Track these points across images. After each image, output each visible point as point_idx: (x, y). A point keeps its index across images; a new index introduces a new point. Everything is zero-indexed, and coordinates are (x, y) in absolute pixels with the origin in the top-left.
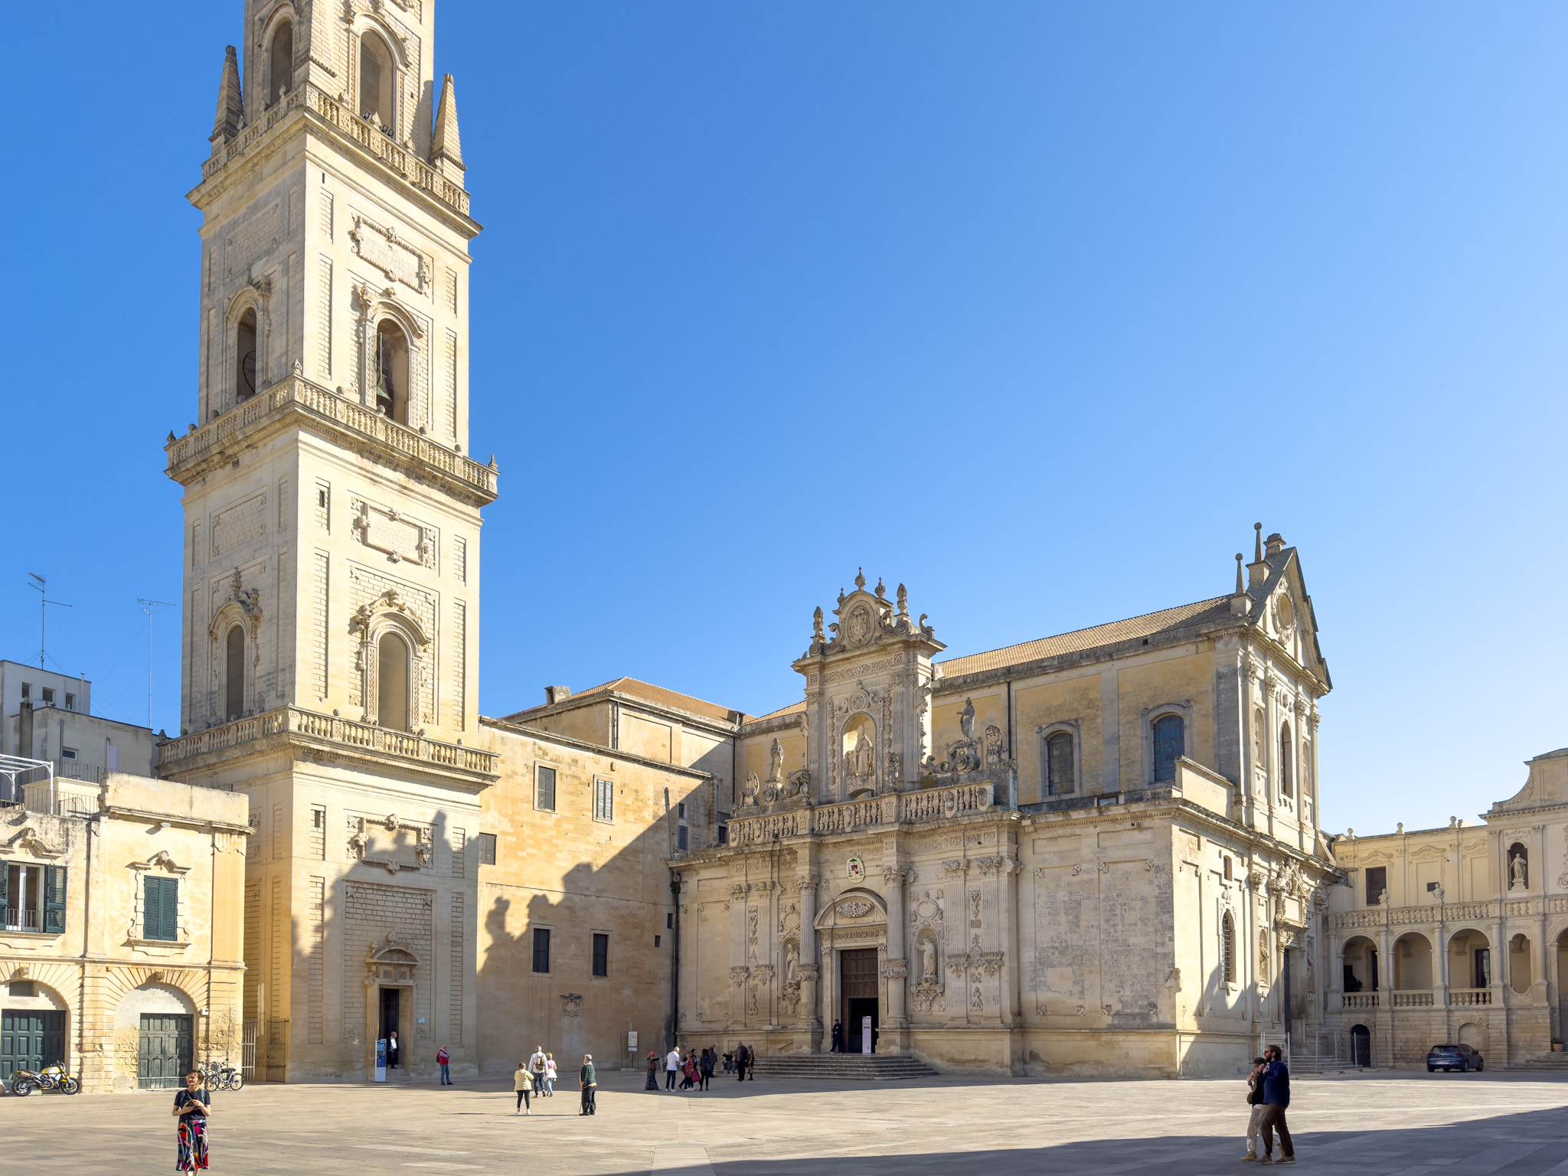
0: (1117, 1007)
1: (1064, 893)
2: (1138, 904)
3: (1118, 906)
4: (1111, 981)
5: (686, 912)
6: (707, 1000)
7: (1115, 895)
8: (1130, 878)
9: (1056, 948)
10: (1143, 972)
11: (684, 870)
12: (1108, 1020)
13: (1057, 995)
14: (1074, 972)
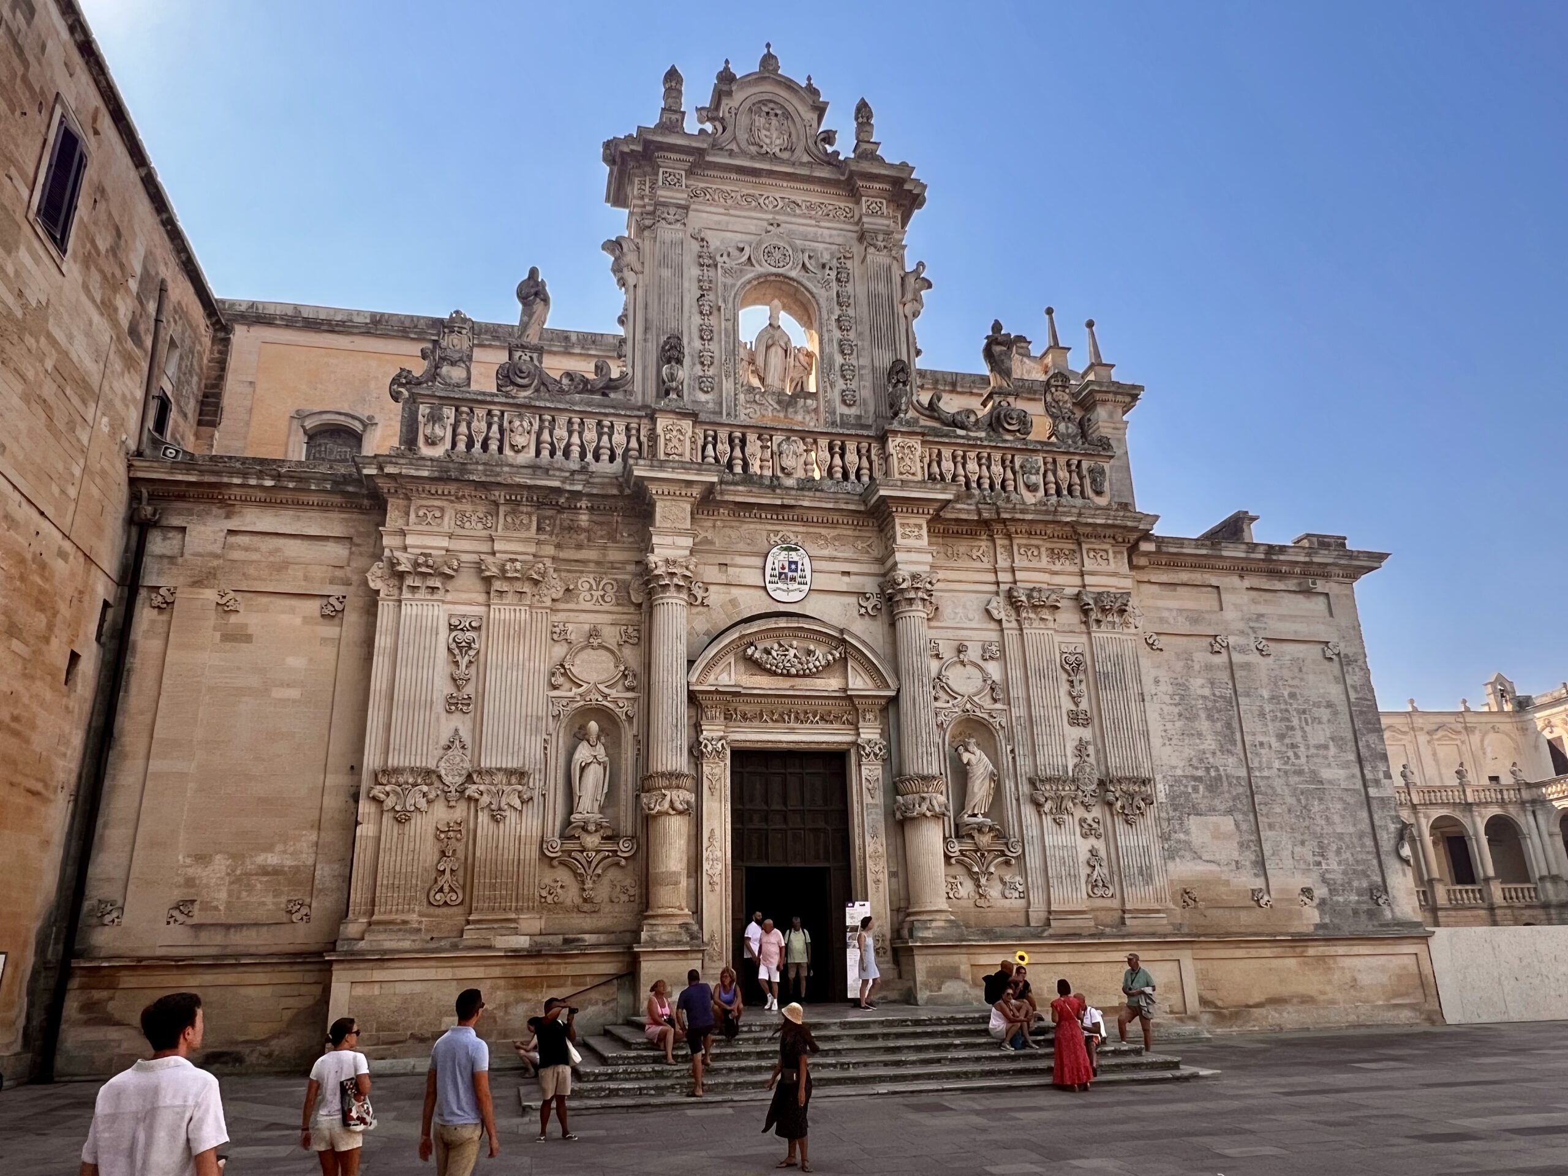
0: (1321, 892)
1: (1200, 681)
2: (1325, 714)
3: (1295, 713)
4: (1303, 843)
5: (166, 607)
6: (220, 864)
7: (1286, 694)
8: (1304, 669)
9: (1199, 779)
10: (1352, 830)
11: (181, 497)
12: (1311, 916)
13: (1213, 867)
14: (1237, 825)
